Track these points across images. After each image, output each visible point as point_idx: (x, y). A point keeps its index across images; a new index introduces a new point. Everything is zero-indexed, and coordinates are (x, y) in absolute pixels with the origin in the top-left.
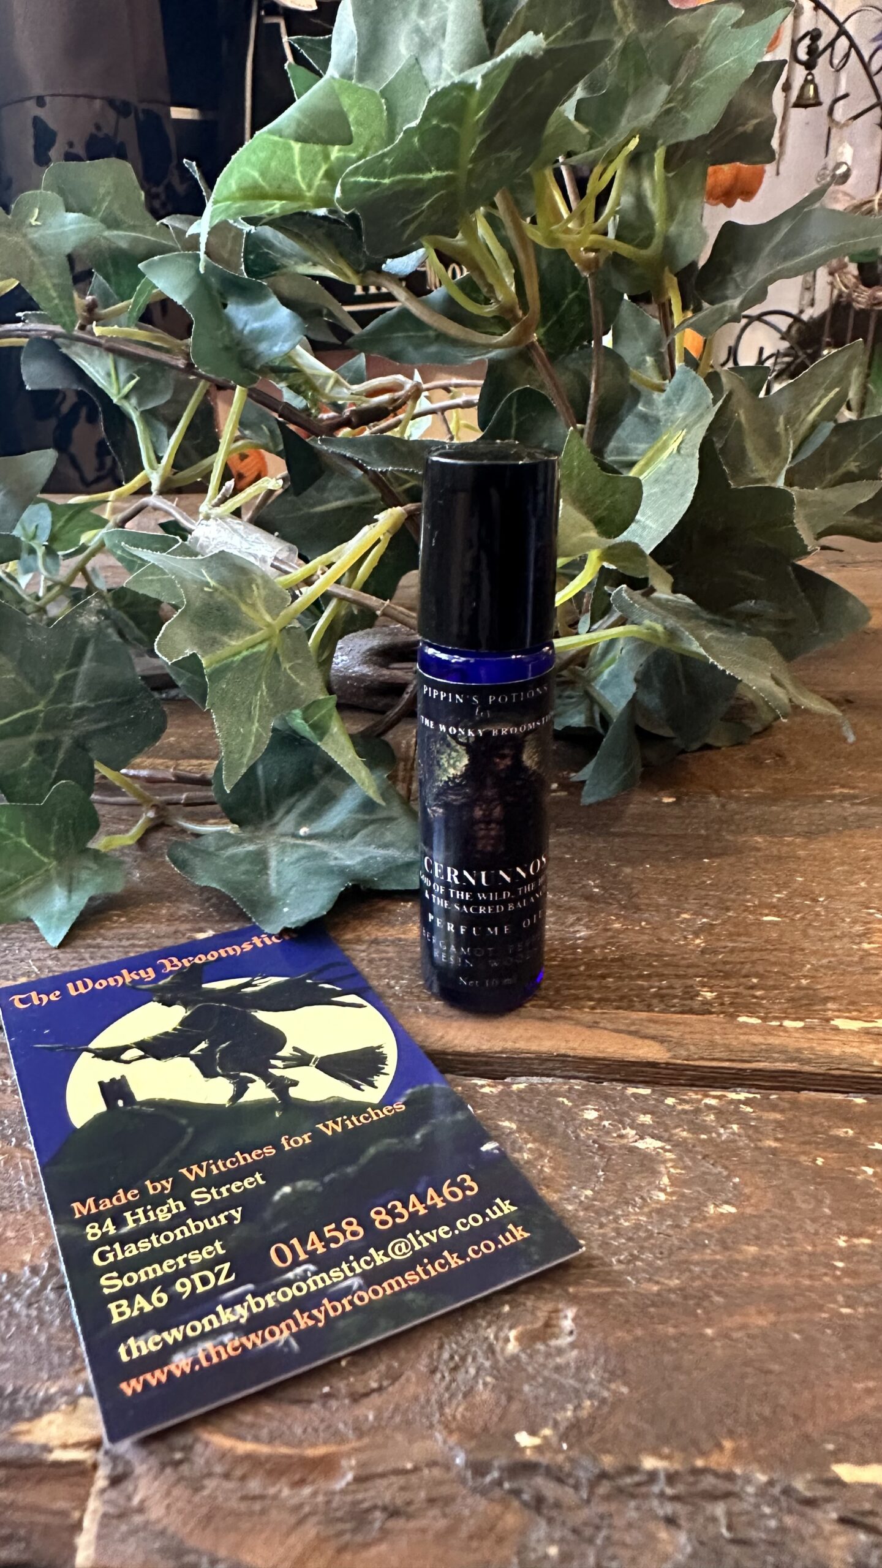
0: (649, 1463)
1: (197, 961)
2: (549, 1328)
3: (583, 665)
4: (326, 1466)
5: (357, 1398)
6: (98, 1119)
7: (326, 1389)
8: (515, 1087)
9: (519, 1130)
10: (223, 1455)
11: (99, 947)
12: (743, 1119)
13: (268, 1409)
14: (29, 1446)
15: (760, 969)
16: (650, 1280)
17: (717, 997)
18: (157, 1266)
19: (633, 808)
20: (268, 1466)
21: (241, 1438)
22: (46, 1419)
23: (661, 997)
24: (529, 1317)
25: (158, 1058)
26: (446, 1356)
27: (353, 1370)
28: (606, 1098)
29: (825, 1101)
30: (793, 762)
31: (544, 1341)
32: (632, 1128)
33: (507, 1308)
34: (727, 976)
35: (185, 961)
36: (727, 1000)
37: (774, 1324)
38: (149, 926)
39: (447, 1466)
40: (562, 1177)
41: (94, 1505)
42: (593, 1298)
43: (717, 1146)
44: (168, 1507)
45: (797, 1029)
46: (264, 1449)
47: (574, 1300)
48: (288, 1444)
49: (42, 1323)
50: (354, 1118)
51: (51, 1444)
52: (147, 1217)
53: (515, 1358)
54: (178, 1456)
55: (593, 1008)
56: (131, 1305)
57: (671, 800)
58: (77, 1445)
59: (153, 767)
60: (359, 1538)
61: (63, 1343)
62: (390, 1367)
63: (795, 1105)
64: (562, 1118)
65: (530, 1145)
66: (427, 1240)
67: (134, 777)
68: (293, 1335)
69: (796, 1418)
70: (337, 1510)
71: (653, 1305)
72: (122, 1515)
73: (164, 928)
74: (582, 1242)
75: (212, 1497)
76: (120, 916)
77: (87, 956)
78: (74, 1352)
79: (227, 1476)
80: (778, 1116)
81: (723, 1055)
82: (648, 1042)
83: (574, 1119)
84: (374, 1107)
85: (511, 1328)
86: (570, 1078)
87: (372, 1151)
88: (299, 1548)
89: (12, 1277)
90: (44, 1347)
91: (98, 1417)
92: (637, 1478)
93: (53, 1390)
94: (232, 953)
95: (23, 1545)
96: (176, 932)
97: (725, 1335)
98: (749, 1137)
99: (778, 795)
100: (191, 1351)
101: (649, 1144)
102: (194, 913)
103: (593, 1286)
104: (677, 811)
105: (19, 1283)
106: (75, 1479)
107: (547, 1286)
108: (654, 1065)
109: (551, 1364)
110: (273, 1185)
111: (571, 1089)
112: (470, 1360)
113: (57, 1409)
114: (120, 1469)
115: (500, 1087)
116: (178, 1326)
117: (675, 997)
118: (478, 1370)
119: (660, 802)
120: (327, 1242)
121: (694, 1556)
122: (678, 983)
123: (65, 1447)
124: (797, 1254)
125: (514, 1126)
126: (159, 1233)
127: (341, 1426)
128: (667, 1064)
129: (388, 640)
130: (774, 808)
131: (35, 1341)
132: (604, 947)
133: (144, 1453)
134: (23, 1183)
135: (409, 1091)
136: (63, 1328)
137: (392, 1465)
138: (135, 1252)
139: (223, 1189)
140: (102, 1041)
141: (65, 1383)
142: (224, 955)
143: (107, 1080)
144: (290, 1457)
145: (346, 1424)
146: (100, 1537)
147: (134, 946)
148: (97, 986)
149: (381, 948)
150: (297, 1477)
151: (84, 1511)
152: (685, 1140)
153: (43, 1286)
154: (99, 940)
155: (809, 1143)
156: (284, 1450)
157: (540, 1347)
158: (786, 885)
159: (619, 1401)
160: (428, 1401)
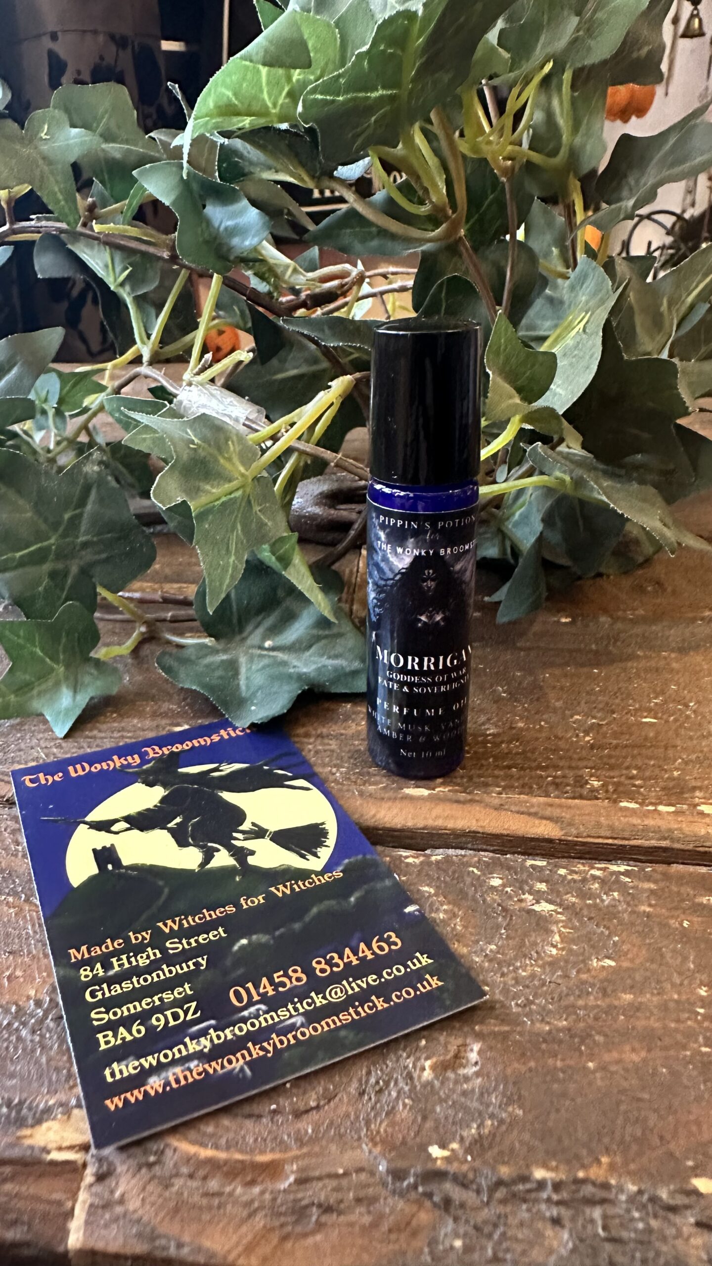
0: (539, 1174)
1: (174, 749)
2: (458, 1059)
3: (498, 507)
4: (273, 1170)
5: (298, 1114)
6: (92, 880)
7: (274, 1107)
8: (433, 858)
9: (436, 895)
10: (188, 1159)
11: (94, 737)
12: (623, 888)
13: (226, 1122)
14: (32, 1148)
15: (639, 762)
16: (543, 1020)
17: (603, 785)
18: (137, 1004)
19: (537, 627)
20: (225, 1169)
21: (203, 1145)
22: (45, 1125)
23: (557, 785)
24: (441, 1049)
25: (142, 830)
26: (373, 1080)
27: (294, 1091)
28: (509, 868)
29: (691, 874)
30: (669, 589)
31: (454, 1070)
32: (530, 894)
33: (423, 1042)
34: (612, 768)
35: (164, 749)
36: (611, 788)
37: (644, 1060)
38: (135, 721)
39: (372, 1173)
40: (471, 934)
41: (83, 1196)
42: (495, 1035)
43: (600, 909)
44: (143, 1200)
45: (668, 813)
46: (222, 1155)
47: (479, 1036)
48: (241, 1151)
49: (43, 1047)
50: (300, 883)
51: (50, 1146)
52: (130, 963)
53: (429, 1084)
54: (152, 1159)
55: (500, 793)
56: (115, 1036)
57: (568, 620)
58: (71, 1148)
59: (142, 590)
60: (299, 1229)
61: (61, 1064)
62: (326, 1090)
63: (666, 876)
64: (473, 885)
65: (445, 907)
66: (359, 986)
67: (128, 598)
68: (247, 1063)
69: (661, 1138)
70: (282, 1205)
71: (545, 1041)
72: (107, 1206)
73: (148, 723)
74: (486, 988)
75: (180, 1194)
76: (113, 712)
77: (85, 745)
78: (69, 1071)
79: (191, 1176)
80: (653, 886)
81: (608, 834)
82: (544, 822)
83: (481, 886)
84: (317, 874)
85: (427, 1059)
86: (479, 850)
87: (315, 910)
88: (250, 1237)
89: (19, 1009)
90: (44, 1066)
91: (86, 1126)
92: (528, 1186)
93: (51, 1102)
94: (203, 743)
95: (26, 1228)
96: (157, 726)
97: (603, 1068)
98: (628, 904)
99: (656, 617)
100: (163, 1075)
101: (544, 907)
102: (172, 711)
103: (495, 1025)
104: (573, 630)
105: (26, 1014)
106: (69, 1176)
107: (457, 1025)
108: (550, 841)
109: (459, 1089)
110: (233, 936)
111: (479, 861)
112: (392, 1084)
113: (54, 1119)
114: (105, 1168)
115: (422, 859)
116: (152, 1054)
117: (568, 785)
118: (399, 1093)
119: (558, 622)
120: (275, 985)
121: (574, 1250)
122: (571, 774)
123: (60, 1149)
124: (666, 1001)
125: (432, 891)
126: (139, 976)
127: (286, 1137)
128: (560, 840)
129: (335, 486)
130: (654, 628)
131: (37, 1062)
132: (510, 742)
133: (124, 1156)
134: (31, 932)
135: (346, 861)
136: (60, 1051)
137: (327, 1169)
138: (119, 991)
139: (192, 941)
140: (96, 815)
141: (61, 1096)
142: (197, 745)
143: (99, 848)
144: (242, 1162)
145: (289, 1135)
146: (87, 1223)
147: (123, 737)
148: (93, 769)
149: (326, 741)
150: (249, 1178)
151: (75, 1200)
152: (574, 904)
153: (45, 1016)
154: (95, 732)
155: (676, 908)
156: (238, 1156)
157: (451, 1075)
158: (663, 692)
159: (514, 1122)
160: (357, 1117)
